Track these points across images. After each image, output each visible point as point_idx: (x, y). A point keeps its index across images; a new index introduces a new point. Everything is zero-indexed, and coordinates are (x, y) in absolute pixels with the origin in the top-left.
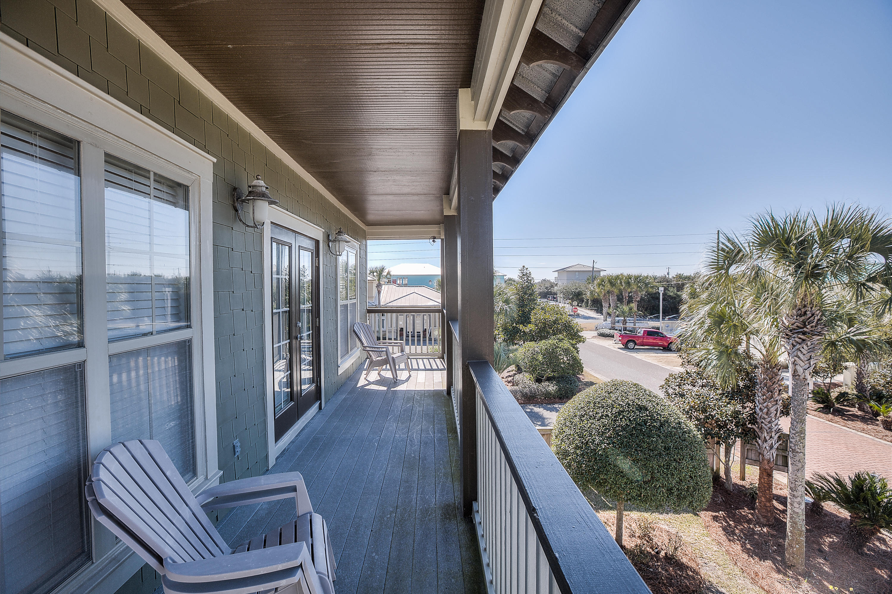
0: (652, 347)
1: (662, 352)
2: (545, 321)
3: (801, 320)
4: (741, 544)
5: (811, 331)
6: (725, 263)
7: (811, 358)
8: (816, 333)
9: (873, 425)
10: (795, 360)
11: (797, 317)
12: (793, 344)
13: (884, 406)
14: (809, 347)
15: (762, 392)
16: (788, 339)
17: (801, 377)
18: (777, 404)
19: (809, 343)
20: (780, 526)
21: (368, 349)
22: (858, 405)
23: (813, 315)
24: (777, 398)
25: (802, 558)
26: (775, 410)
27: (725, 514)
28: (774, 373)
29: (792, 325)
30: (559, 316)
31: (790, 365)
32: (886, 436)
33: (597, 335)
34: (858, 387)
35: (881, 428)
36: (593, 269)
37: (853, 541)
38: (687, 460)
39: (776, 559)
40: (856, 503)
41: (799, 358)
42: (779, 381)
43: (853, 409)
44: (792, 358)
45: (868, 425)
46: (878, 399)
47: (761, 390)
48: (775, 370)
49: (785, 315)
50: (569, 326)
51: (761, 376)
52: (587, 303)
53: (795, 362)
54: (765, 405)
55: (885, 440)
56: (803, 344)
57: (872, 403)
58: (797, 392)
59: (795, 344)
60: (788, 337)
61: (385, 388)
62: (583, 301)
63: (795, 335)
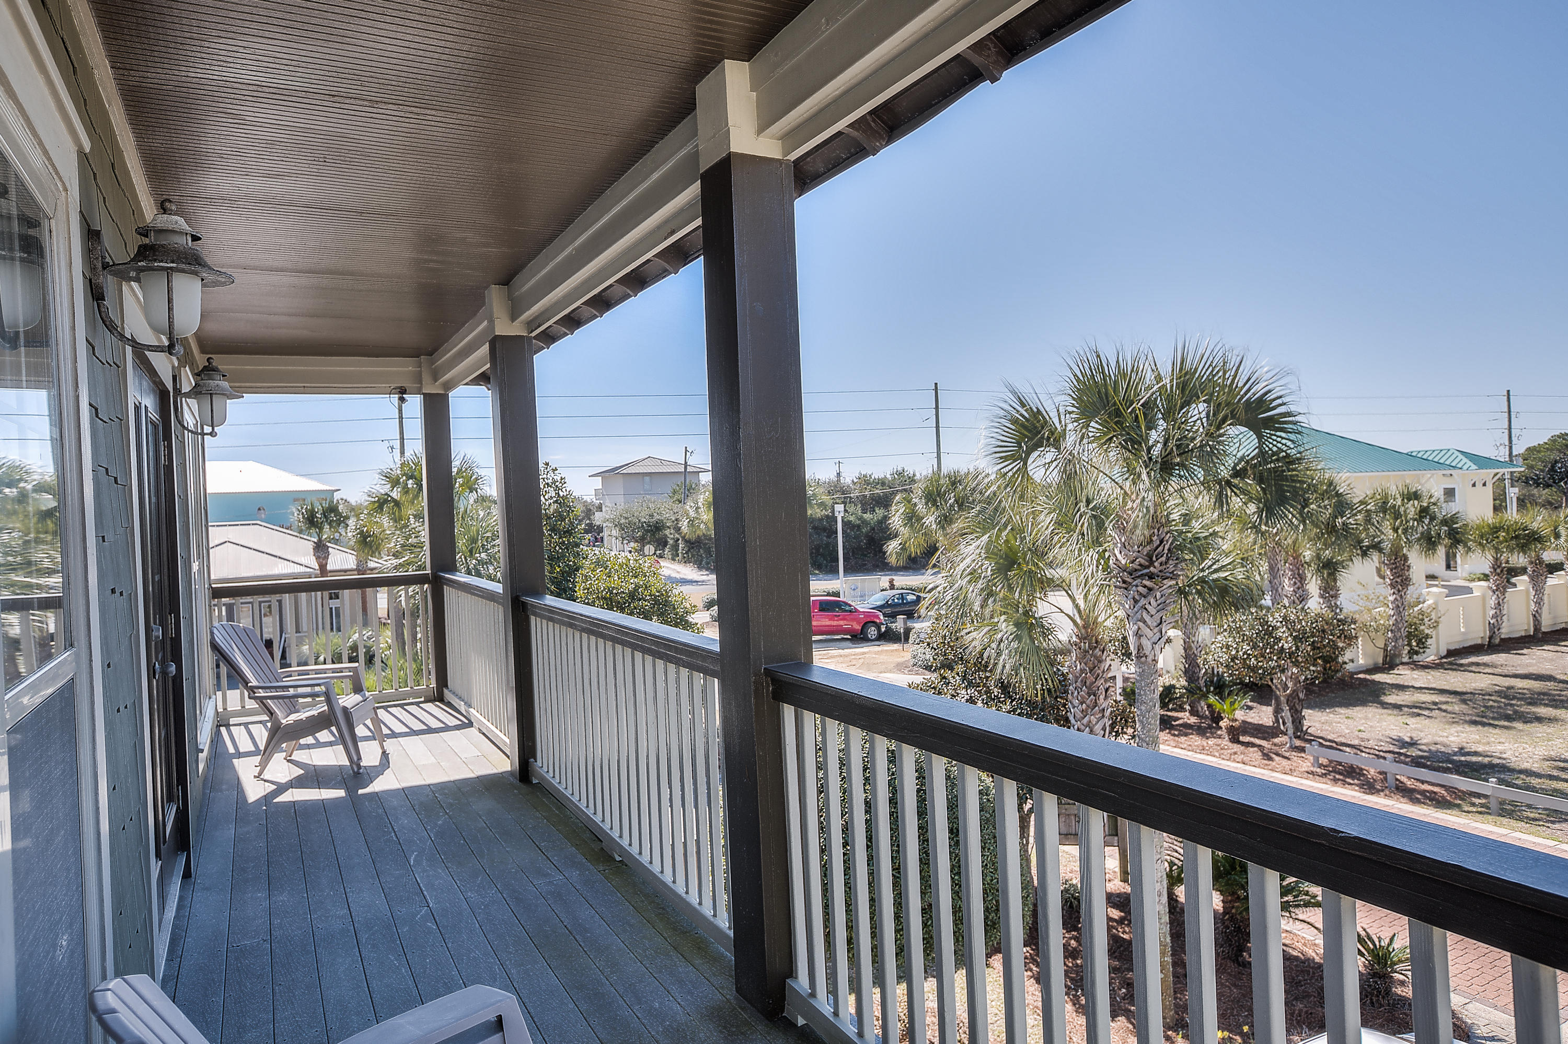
0: (829, 637)
1: (850, 644)
2: (612, 593)
3: (1145, 554)
4: (1071, 1000)
5: (1160, 571)
6: (1021, 447)
7: (1161, 623)
8: (1168, 574)
9: (1215, 738)
10: (1139, 628)
11: (1139, 547)
12: (1134, 598)
13: (1228, 701)
14: (1159, 602)
15: (1079, 698)
16: (1126, 589)
17: (1150, 659)
18: (1103, 716)
19: (1158, 595)
20: (1122, 949)
21: (261, 693)
22: (1190, 705)
23: (1161, 542)
24: (1103, 706)
25: (1170, 996)
26: (1102, 729)
27: (1032, 949)
28: (1096, 657)
29: (1132, 562)
30: (640, 581)
31: (1131, 637)
32: (1235, 753)
33: (708, 619)
34: (1188, 672)
35: (1226, 742)
36: (686, 468)
37: (1230, 945)
38: (992, 848)
39: (1130, 1011)
40: (1231, 874)
41: (1145, 622)
42: (1103, 672)
43: (1183, 714)
44: (1133, 624)
45: (1207, 739)
46: (1218, 690)
47: (1078, 693)
48: (1098, 652)
49: (1119, 545)
50: (667, 603)
51: (1076, 667)
52: (675, 547)
53: (1139, 632)
54: (1085, 721)
55: (1234, 761)
56: (1149, 597)
57: (1212, 699)
58: (1145, 686)
59: (1137, 597)
60: (1126, 586)
61: (341, 793)
62: (665, 544)
63: (1138, 581)
